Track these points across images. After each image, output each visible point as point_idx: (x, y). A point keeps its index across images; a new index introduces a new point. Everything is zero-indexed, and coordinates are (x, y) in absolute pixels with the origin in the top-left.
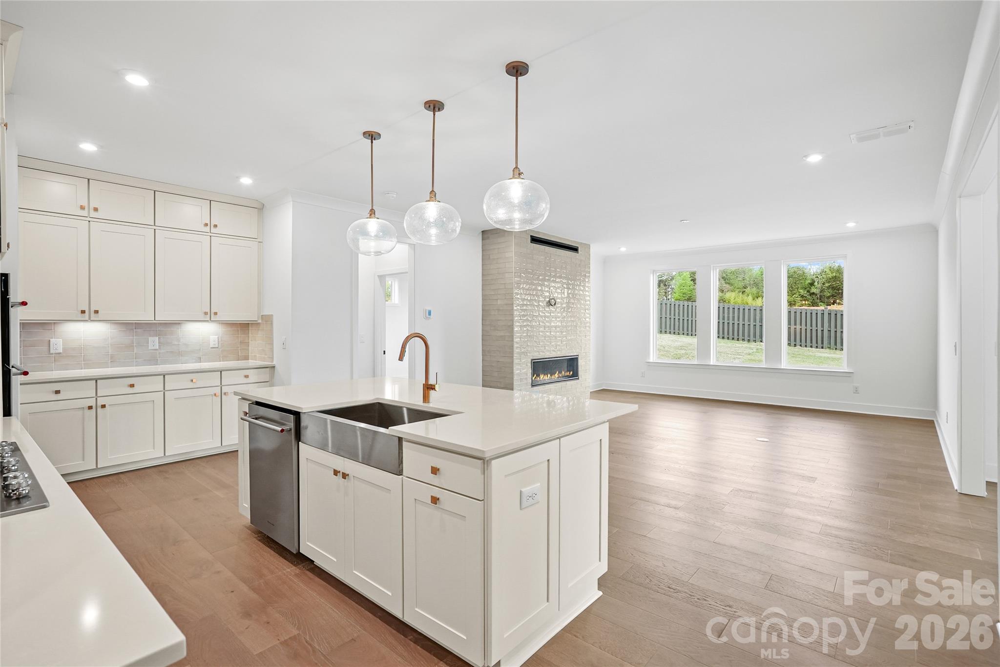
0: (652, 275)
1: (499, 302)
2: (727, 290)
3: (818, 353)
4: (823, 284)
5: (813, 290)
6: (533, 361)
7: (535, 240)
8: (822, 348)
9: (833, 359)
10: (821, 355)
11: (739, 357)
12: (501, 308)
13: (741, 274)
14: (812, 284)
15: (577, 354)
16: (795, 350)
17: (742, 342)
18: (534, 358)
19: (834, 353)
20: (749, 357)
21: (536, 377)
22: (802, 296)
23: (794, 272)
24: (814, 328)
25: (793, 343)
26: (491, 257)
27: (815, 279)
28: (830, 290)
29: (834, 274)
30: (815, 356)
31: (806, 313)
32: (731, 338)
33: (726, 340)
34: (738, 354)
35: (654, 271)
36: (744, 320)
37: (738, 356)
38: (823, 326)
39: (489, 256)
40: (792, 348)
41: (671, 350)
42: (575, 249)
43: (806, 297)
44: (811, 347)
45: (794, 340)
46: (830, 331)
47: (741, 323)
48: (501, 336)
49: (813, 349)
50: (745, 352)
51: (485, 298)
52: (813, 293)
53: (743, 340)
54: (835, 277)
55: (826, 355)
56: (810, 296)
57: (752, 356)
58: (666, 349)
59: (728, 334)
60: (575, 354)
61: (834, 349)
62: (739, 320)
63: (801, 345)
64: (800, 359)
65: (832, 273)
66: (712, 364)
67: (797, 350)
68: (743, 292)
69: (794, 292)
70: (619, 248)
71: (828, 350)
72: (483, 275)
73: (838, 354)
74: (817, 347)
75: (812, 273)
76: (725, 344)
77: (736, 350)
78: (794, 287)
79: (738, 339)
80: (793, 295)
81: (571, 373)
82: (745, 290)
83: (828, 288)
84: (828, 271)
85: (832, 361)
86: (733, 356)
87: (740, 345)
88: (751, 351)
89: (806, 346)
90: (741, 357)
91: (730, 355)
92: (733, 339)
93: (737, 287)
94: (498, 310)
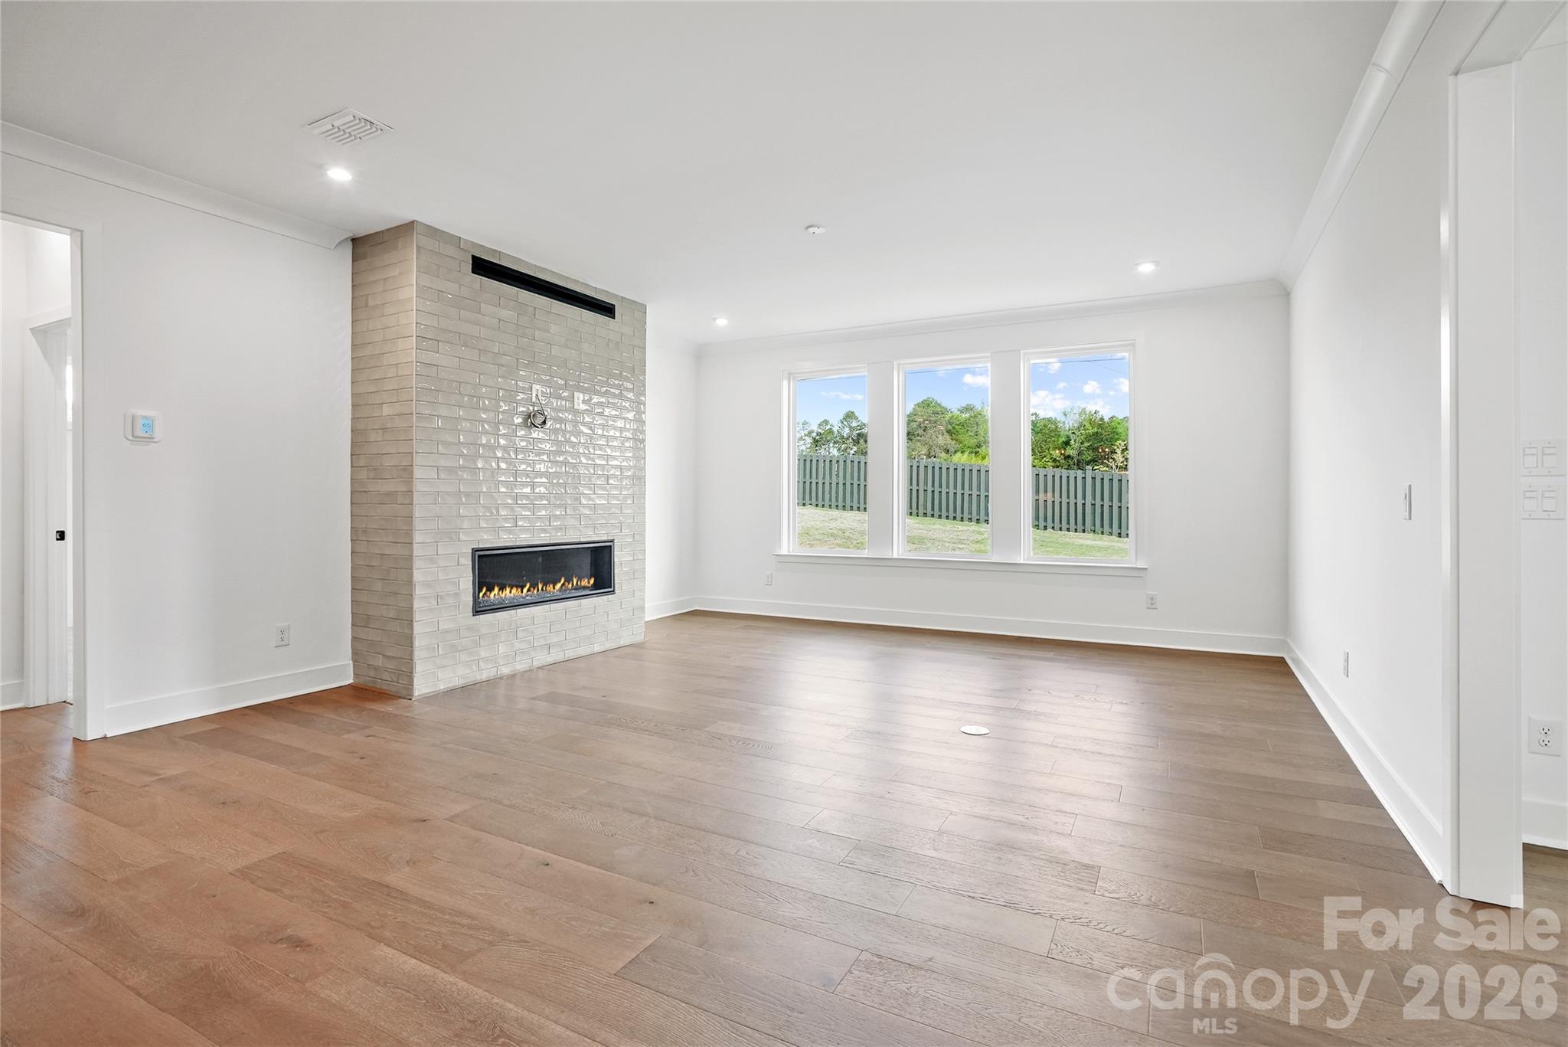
0: (785, 383)
1: (386, 410)
2: (953, 450)
3: (1078, 540)
4: (1081, 443)
5: (1070, 452)
6: (478, 553)
7: (483, 267)
8: (1084, 531)
9: (1100, 549)
10: (1082, 542)
11: (962, 546)
12: (389, 426)
13: (972, 427)
14: (1067, 443)
15: (610, 538)
16: (1045, 535)
17: (967, 522)
18: (481, 546)
19: (1100, 540)
20: (977, 546)
21: (485, 593)
22: (1055, 460)
23: (1045, 426)
24: (1072, 500)
25: (1042, 524)
26: (371, 303)
27: (1072, 436)
28: (1090, 452)
29: (1095, 430)
30: (1073, 544)
31: (1061, 477)
32: (951, 516)
33: (944, 520)
34: (961, 542)
35: (790, 374)
36: (971, 489)
37: (959, 546)
38: (1084, 498)
39: (367, 300)
40: (1041, 532)
41: (854, 537)
42: (606, 309)
43: (1059, 461)
44: (1068, 530)
45: (1045, 518)
46: (1095, 504)
47: (967, 492)
48: (388, 494)
49: (1070, 533)
50: (971, 539)
51: (358, 402)
52: (1069, 456)
53: (970, 520)
54: (1097, 433)
55: (1089, 542)
56: (1065, 459)
57: (982, 545)
58: (847, 534)
59: (948, 511)
60: (604, 538)
61: (1100, 532)
62: (963, 489)
63: (1053, 528)
64: (1051, 549)
65: (1093, 428)
66: (895, 556)
67: (1047, 535)
68: (977, 453)
69: (1044, 453)
70: (715, 319)
71: (1091, 535)
72: (354, 346)
73: (1105, 541)
74: (1076, 531)
75: (1067, 428)
76: (941, 527)
77: (958, 535)
78: (1044, 447)
79: (962, 519)
80: (1043, 458)
81: (592, 581)
82: (979, 450)
83: (1088, 448)
84: (1088, 425)
85: (1099, 551)
86: (951, 545)
87: (965, 528)
88: (980, 537)
89: (1061, 529)
90: (965, 546)
91: (947, 545)
92: (955, 518)
93: (967, 446)
94: (384, 430)
